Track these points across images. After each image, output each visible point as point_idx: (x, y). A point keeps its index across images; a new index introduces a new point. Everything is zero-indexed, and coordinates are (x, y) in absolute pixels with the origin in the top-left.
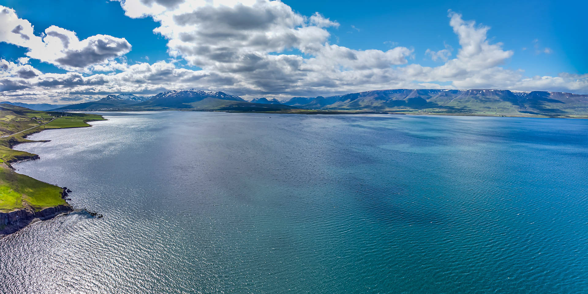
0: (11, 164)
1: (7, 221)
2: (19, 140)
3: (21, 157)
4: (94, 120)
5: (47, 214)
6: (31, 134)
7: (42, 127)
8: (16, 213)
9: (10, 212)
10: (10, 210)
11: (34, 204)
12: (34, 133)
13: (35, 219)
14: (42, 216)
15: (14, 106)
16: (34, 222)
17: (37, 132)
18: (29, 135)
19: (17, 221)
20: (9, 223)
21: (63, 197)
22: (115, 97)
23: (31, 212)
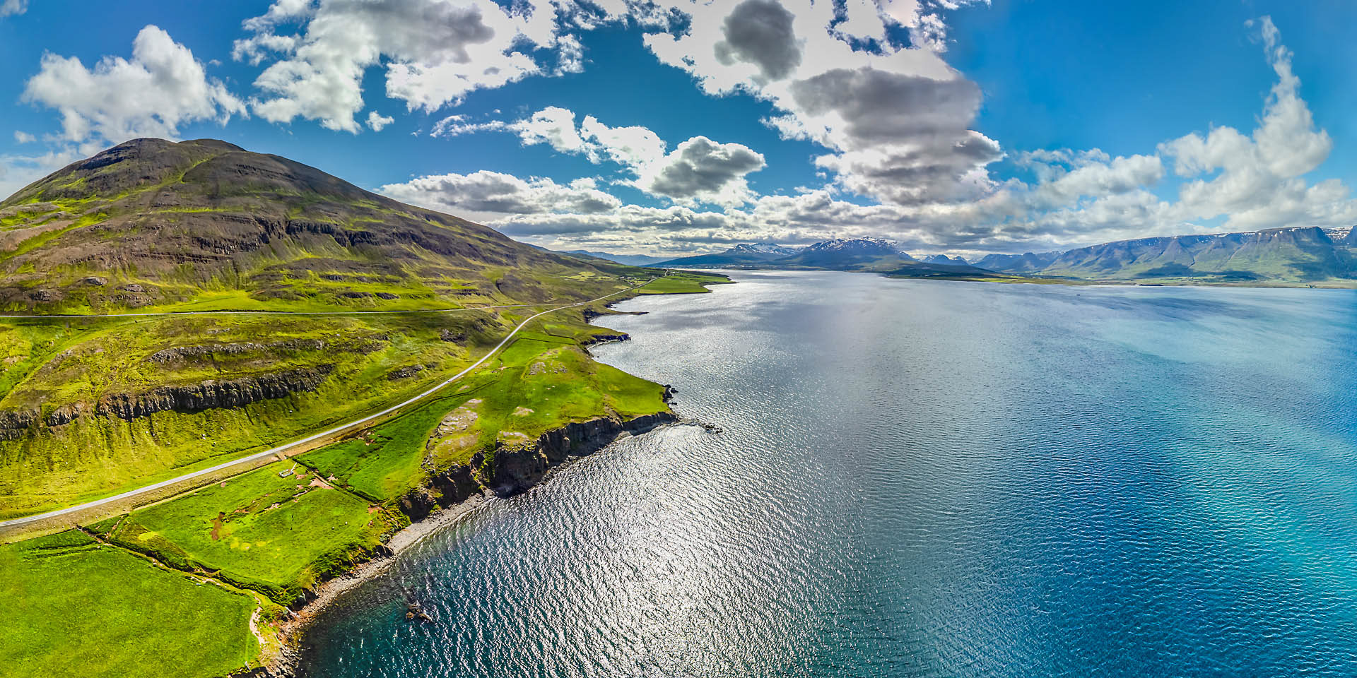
0: (586, 347)
1: (581, 435)
2: (599, 311)
3: (602, 337)
4: (716, 283)
5: (641, 425)
6: (617, 301)
7: (635, 291)
8: (595, 423)
9: (586, 421)
10: (587, 419)
11: (621, 409)
12: (623, 300)
13: (623, 433)
14: (634, 429)
15: (592, 258)
16: (622, 437)
17: (626, 299)
18: (614, 303)
19: (596, 436)
20: (585, 439)
21: (665, 401)
22: (748, 247)
23: (617, 422)
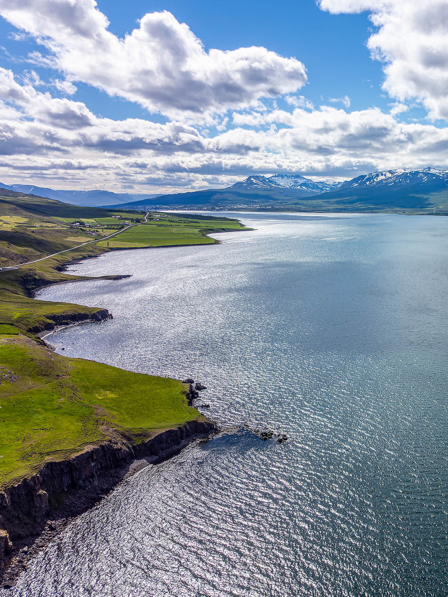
0: (39, 335)
1: (66, 480)
2: (48, 276)
3: (64, 317)
4: (224, 230)
5: (164, 445)
6: (75, 261)
7: (102, 244)
8: (90, 456)
9: (74, 456)
10: (74, 450)
12: (84, 258)
13: (136, 464)
14: (152, 454)
15: (16, 194)
16: (136, 470)
17: (90, 257)
18: (71, 263)
19: (93, 476)
20: (73, 486)
21: (190, 403)
22: (264, 180)
23: (124, 448)
